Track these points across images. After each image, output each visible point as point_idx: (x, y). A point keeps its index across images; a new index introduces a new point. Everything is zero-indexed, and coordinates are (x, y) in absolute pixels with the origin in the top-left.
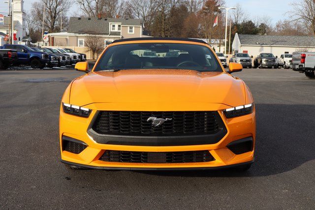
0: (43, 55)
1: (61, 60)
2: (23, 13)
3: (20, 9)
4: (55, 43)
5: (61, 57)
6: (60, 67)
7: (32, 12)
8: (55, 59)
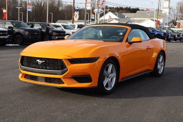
0: (163, 33)
1: (176, 36)
2: (169, 8)
3: (168, 6)
4: (180, 26)
5: (176, 35)
6: (176, 41)
7: (177, 7)
8: (172, 36)
